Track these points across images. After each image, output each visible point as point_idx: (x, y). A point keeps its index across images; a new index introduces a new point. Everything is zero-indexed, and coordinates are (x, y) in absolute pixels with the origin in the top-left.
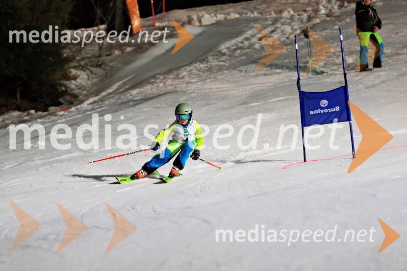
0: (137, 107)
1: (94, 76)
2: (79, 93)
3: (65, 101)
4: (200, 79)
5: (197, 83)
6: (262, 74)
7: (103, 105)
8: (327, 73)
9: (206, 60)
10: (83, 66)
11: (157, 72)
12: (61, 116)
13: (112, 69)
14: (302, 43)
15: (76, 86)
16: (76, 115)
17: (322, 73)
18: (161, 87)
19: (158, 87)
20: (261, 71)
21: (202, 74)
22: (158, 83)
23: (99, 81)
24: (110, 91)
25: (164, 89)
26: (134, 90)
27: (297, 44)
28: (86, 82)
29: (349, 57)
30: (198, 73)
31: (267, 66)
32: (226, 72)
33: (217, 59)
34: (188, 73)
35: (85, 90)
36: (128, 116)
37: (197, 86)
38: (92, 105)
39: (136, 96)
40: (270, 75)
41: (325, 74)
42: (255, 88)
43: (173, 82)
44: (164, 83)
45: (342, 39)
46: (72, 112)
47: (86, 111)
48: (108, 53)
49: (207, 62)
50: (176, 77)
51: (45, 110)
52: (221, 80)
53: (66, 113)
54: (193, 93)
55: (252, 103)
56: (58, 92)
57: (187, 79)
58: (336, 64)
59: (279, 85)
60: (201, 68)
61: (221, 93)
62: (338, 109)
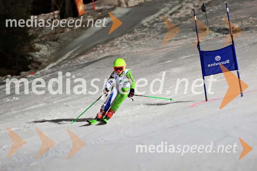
0: (84, 68)
1: (52, 48)
2: (42, 61)
3: (32, 67)
4: (129, 45)
5: (127, 49)
6: (173, 40)
7: (59, 69)
10: (44, 41)
11: (97, 42)
12: (30, 78)
13: (65, 42)
14: (201, 16)
15: (40, 56)
16: (40, 76)
19: (99, 53)
20: (173, 37)
21: (130, 42)
22: (99, 50)
23: (56, 51)
24: (64, 58)
25: (103, 54)
26: (82, 56)
27: (195, 17)
28: (46, 53)
29: (235, 24)
30: (127, 41)
33: (141, 31)
34: (120, 42)
35: (46, 58)
36: (78, 75)
37: (127, 51)
38: (52, 69)
39: (83, 60)
40: (179, 40)
42: (169, 50)
43: (109, 49)
44: (103, 50)
45: (228, 11)
46: (37, 74)
47: (48, 73)
48: (62, 31)
49: (134, 33)
50: (111, 45)
51: (18, 74)
52: (144, 45)
53: (33, 76)
55: (167, 61)
56: (27, 61)
57: (119, 46)
59: (186, 47)
60: (129, 38)
61: (144, 55)
62: (228, 61)
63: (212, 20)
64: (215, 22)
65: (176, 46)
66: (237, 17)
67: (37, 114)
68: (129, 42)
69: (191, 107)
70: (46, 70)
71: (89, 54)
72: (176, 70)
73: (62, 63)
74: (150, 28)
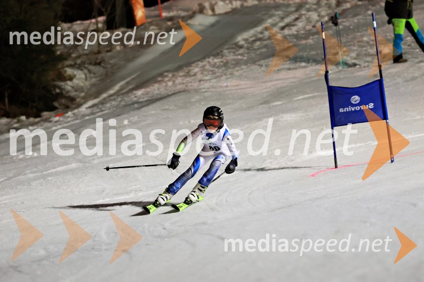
0: (143, 109)
1: (92, 75)
2: (76, 95)
3: (60, 105)
4: (215, 76)
5: (211, 81)
6: (285, 69)
7: (103, 109)
8: (360, 65)
9: (222, 53)
10: (79, 64)
12: (56, 122)
13: (112, 67)
14: (331, 32)
15: (73, 87)
16: (73, 120)
17: (355, 65)
18: (170, 87)
19: (166, 86)
20: (284, 64)
21: (216, 70)
22: (166, 82)
23: (99, 81)
24: (111, 92)
25: (173, 89)
26: (140, 90)
27: (324, 33)
28: (83, 82)
30: (212, 69)
31: (290, 59)
32: (243, 67)
33: (234, 53)
34: (201, 69)
35: (83, 91)
36: (132, 120)
37: (211, 84)
38: (92, 109)
39: (142, 96)
40: (295, 69)
41: (358, 66)
42: (278, 84)
43: (183, 80)
44: (174, 81)
45: (375, 26)
46: (68, 117)
47: (84, 116)
48: (108, 49)
49: (223, 56)
50: (186, 74)
51: (38, 115)
52: (239, 76)
53: (61, 119)
54: (206, 92)
55: (274, 102)
56: (52, 94)
57: (199, 76)
58: (370, 55)
59: (305, 81)
60: (215, 63)
61: (239, 91)
62: (371, 105)
63: (347, 40)
64: (352, 43)
65: (289, 78)
66: (386, 36)
67: (67, 181)
68: (214, 70)
69: (312, 176)
70: (81, 111)
71: (151, 87)
72: (288, 117)
73: (107, 100)
74: (248, 48)
